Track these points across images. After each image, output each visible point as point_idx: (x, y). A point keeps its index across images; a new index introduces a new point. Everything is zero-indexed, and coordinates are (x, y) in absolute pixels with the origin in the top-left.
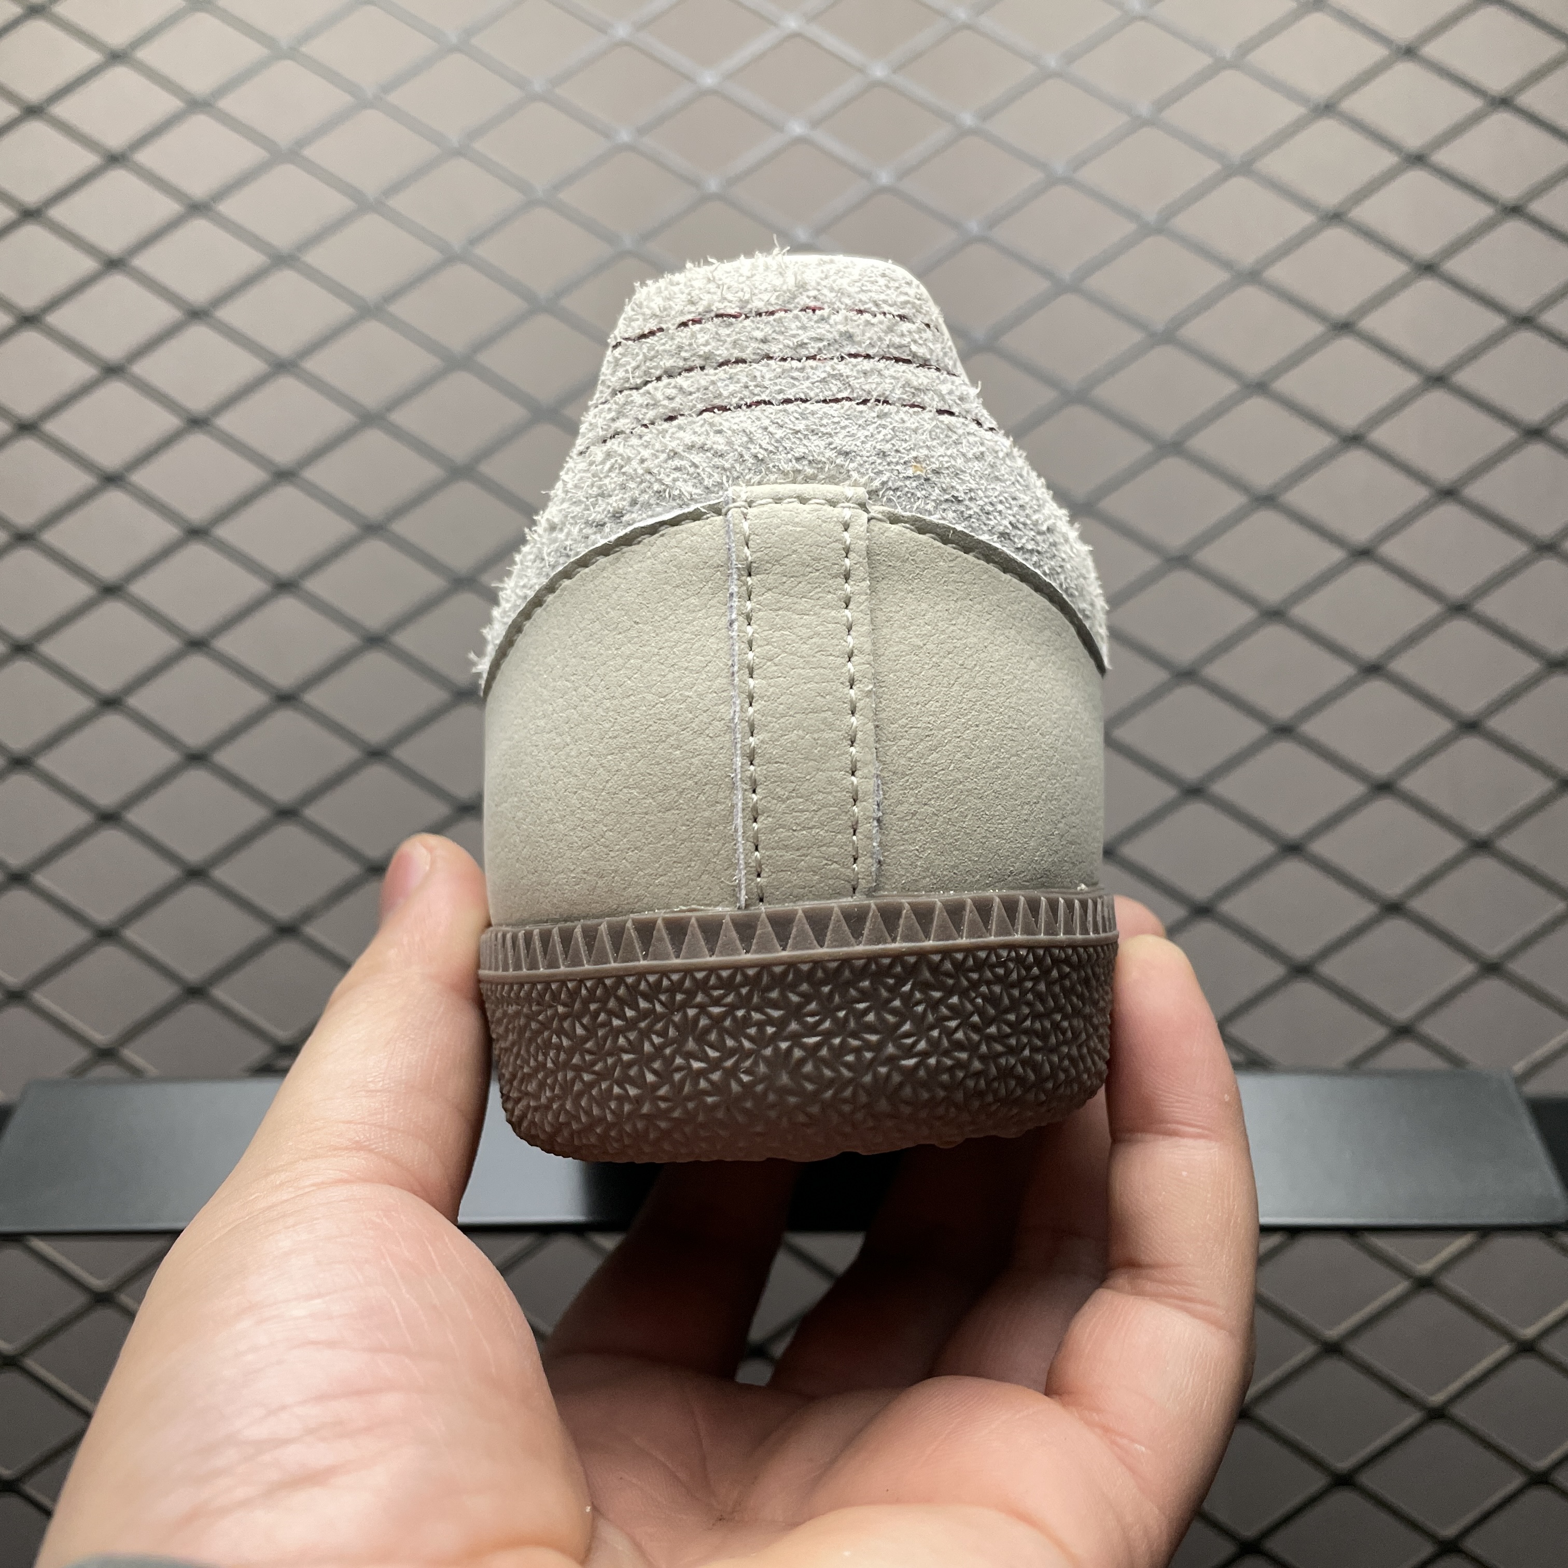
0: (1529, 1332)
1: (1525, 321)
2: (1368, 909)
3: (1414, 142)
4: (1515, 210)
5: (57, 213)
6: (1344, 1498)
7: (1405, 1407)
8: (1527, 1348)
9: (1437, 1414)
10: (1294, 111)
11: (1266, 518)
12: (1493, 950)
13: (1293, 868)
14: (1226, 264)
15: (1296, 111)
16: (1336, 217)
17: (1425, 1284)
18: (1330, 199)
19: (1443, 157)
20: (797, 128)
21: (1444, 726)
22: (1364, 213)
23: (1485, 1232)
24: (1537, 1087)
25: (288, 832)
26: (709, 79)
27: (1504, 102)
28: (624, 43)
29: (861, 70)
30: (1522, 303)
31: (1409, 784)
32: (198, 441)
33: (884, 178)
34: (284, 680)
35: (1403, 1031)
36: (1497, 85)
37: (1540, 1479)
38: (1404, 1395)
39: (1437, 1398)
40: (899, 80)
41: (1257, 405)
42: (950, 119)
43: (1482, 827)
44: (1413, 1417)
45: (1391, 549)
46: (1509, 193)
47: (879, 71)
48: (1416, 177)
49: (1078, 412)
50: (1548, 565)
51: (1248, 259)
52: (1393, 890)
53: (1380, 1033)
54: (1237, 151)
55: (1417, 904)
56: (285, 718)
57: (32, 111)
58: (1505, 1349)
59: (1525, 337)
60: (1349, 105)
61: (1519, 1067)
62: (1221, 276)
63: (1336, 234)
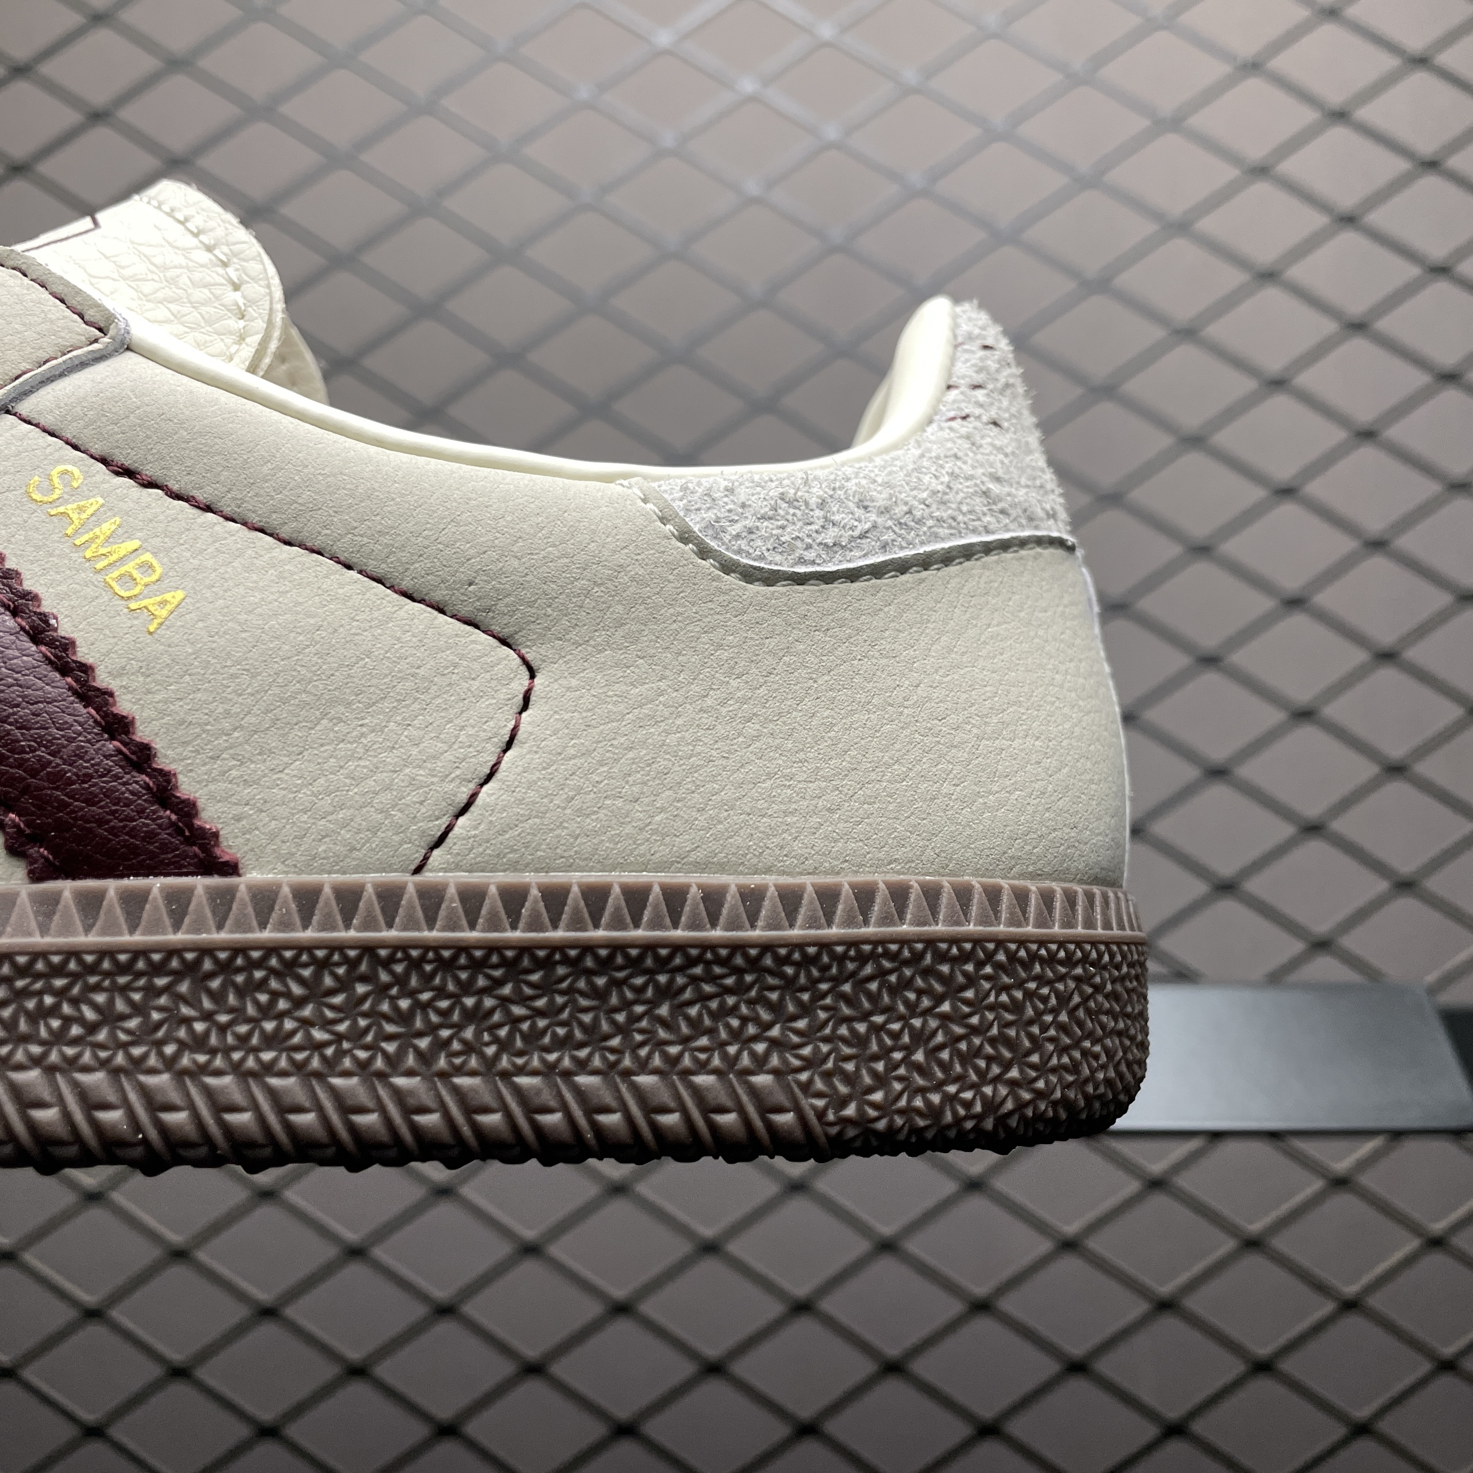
0: (1438, 1227)
1: (1441, 271)
2: (1288, 830)
3: (1336, 98)
4: (1432, 165)
5: (45, 168)
6: (1263, 1385)
7: (1320, 1298)
8: (1436, 1243)
9: (1350, 1305)
10: (1221, 69)
11: (1194, 460)
12: (1406, 868)
13: (1218, 792)
14: (1156, 215)
15: (1222, 69)
16: (1262, 171)
17: (1340, 1183)
18: (1256, 153)
19: (1364, 114)
20: (748, 85)
21: (1361, 656)
22: (1289, 167)
23: (1397, 1135)
26: (664, 38)
29: (809, 31)
31: (1330, 711)
33: (832, 132)
35: (1321, 945)
36: (1416, 43)
37: (1447, 1366)
39: (1351, 1290)
40: (846, 40)
41: (1185, 352)
42: (893, 76)
43: (1396, 752)
44: (1328, 1307)
45: (1314, 489)
46: (1426, 148)
47: (826, 31)
48: (1339, 133)
52: (1312, 811)
53: (1298, 947)
54: (1167, 107)
55: (1337, 826)
57: (19, 71)
58: (1415, 1244)
60: (1275, 64)
61: (1431, 978)
62: (1150, 228)
63: (1262, 188)
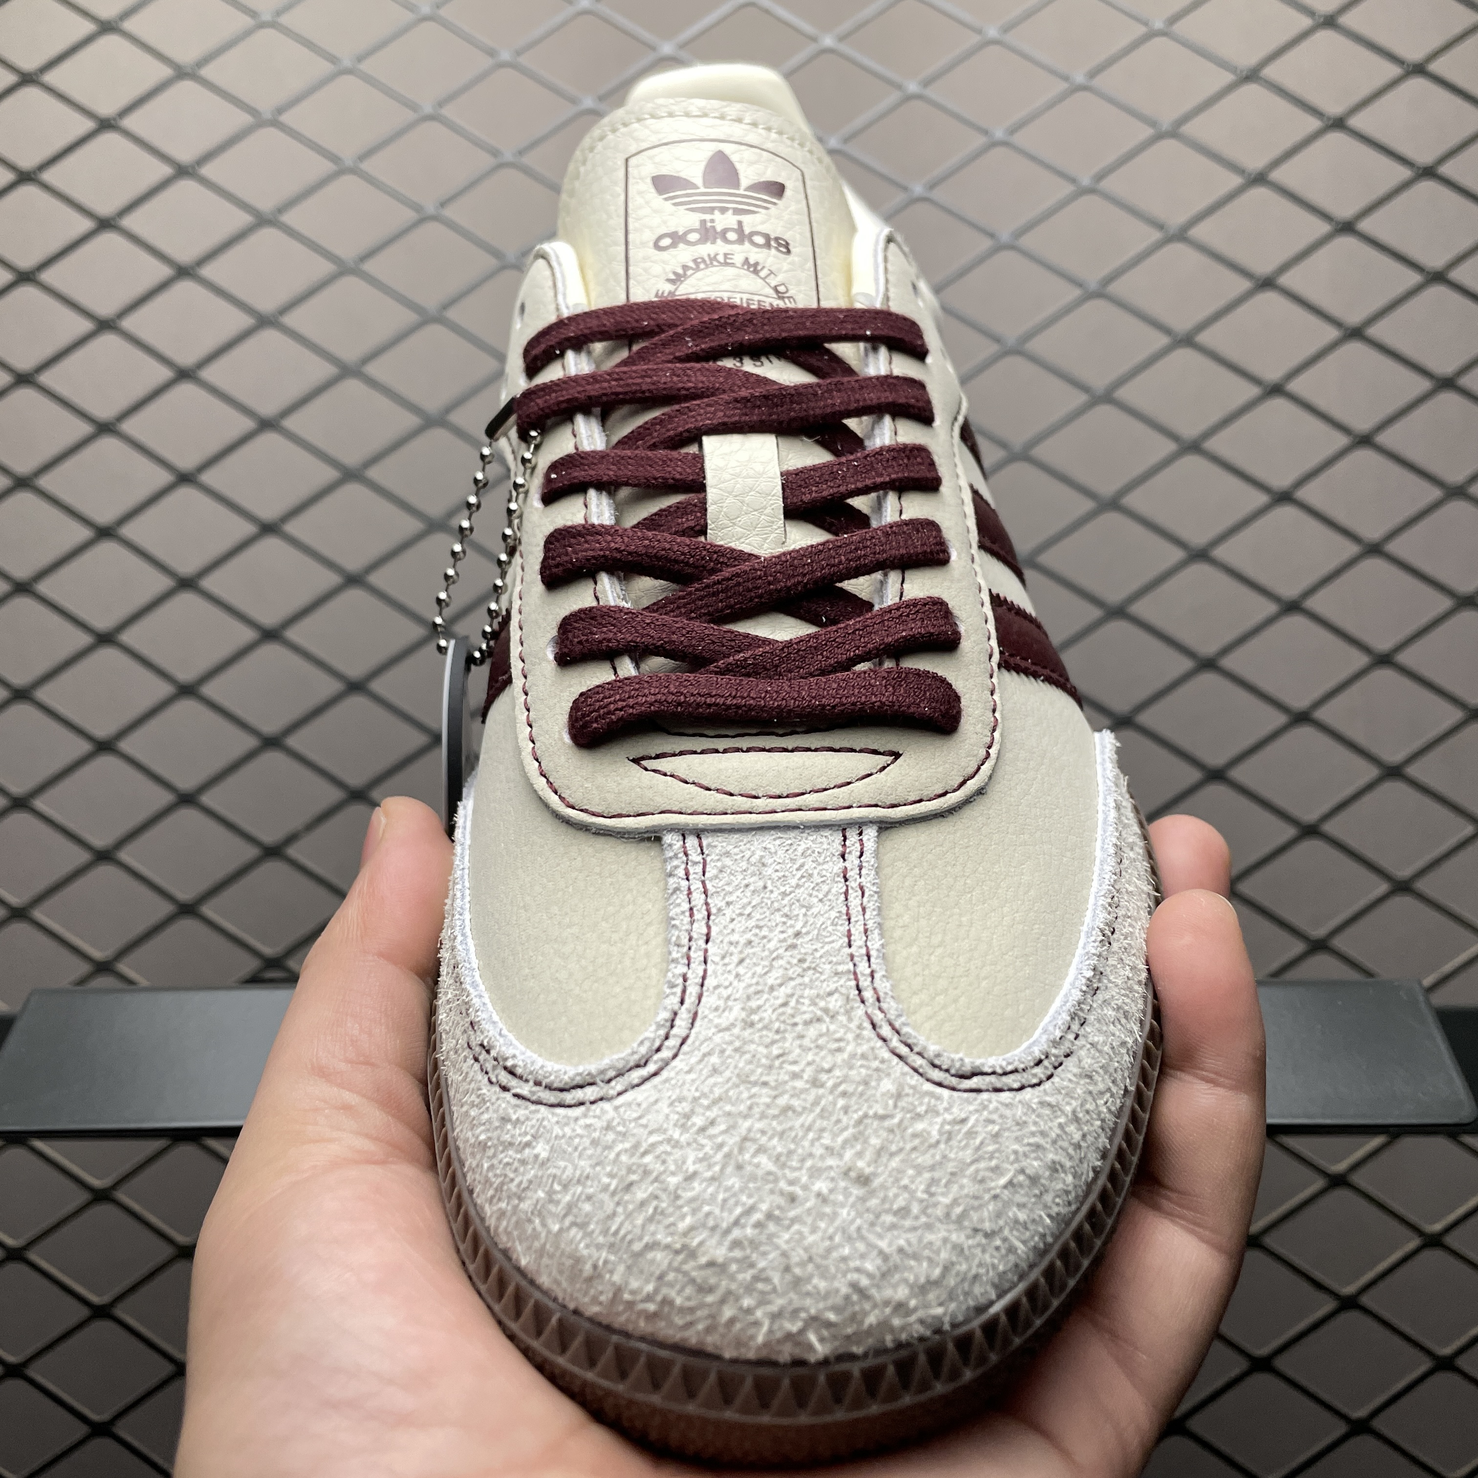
0: (1435, 1227)
1: (1438, 277)
2: (1287, 832)
3: (1334, 107)
4: (1429, 172)
5: (51, 176)
6: (1262, 1379)
7: (1322, 1296)
8: (1433, 1241)
9: (1349, 1303)
10: (1223, 78)
11: (1192, 462)
12: (1403, 871)
13: (1216, 792)
14: (1158, 225)
15: (1225, 78)
16: (1260, 179)
17: (1338, 1181)
18: (1255, 163)
19: (1360, 121)
21: (1361, 660)
22: (1285, 175)
23: (1397, 1132)
24: (1445, 998)
25: (273, 758)
27: (1419, 70)
28: (586, 12)
29: (814, 39)
30: (1435, 261)
31: (1324, 714)
32: (186, 389)
34: (269, 619)
35: (1319, 946)
36: (1414, 54)
38: (1319, 1286)
39: (1348, 1290)
40: (845, 48)
41: (1184, 356)
42: (899, 87)
43: (1394, 756)
44: (1330, 1305)
45: (1308, 494)
46: (1424, 159)
47: (828, 41)
48: (1336, 140)
49: (1015, 362)
50: (1458, 507)
51: (1176, 220)
52: (1310, 815)
53: (1298, 947)
54: (1167, 119)
55: (1332, 827)
56: (271, 651)
57: (27, 79)
58: (1414, 1243)
59: (1438, 291)
60: (1270, 72)
62: (1151, 235)
63: (1259, 192)
